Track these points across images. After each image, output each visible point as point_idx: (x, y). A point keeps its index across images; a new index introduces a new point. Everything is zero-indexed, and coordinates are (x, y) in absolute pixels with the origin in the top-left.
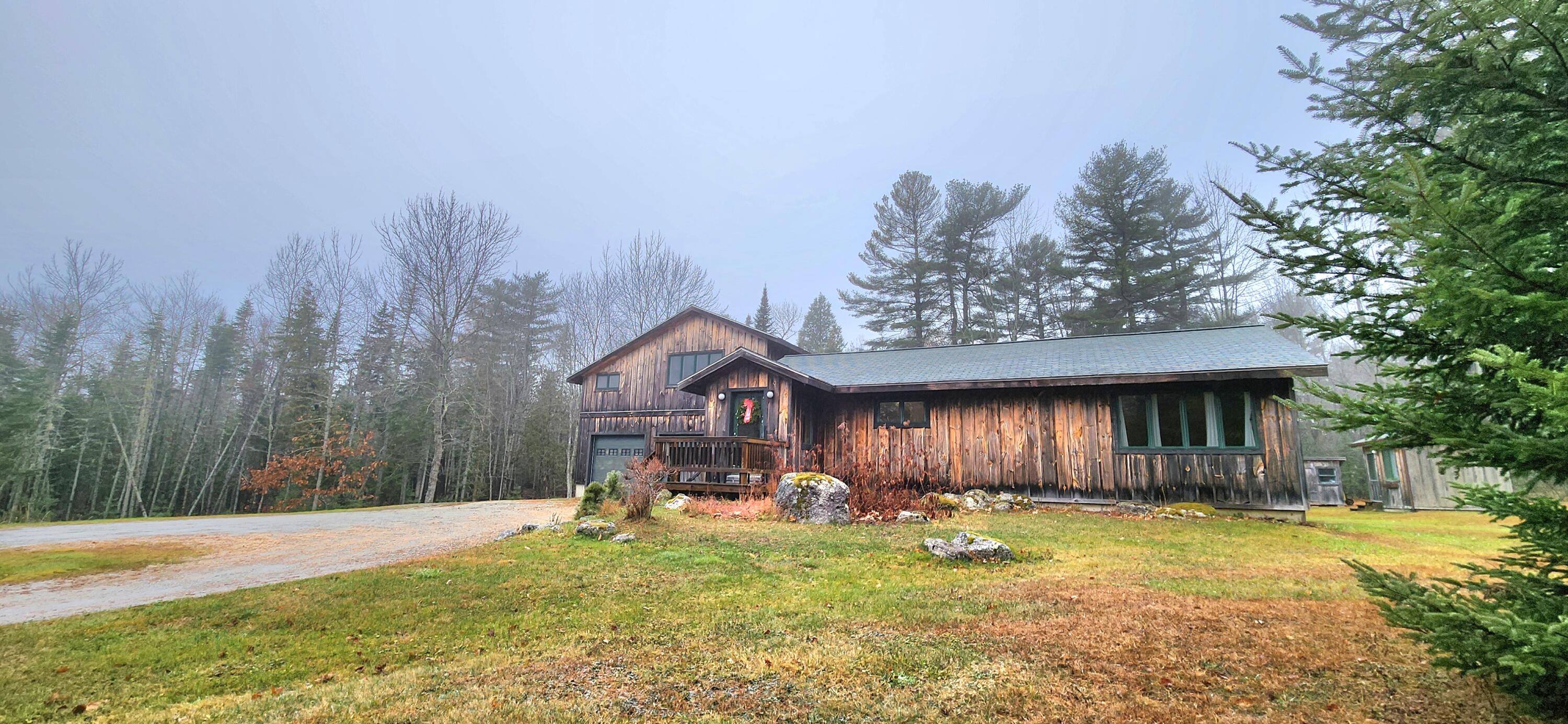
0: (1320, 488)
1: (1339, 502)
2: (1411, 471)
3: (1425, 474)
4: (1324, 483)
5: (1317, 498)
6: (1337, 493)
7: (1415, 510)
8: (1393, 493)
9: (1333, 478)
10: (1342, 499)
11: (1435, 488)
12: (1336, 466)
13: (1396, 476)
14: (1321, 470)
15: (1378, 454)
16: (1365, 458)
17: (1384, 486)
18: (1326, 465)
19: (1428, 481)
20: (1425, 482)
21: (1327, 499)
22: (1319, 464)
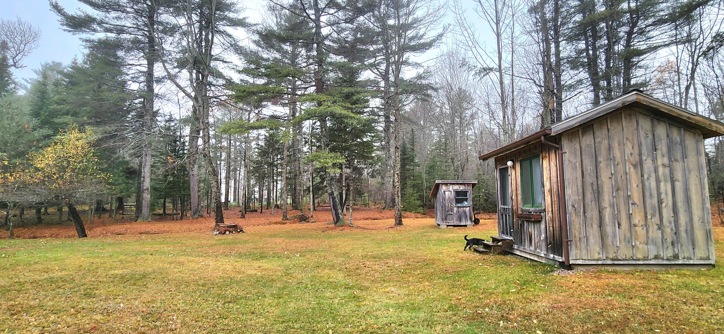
0: (455, 209)
1: (469, 223)
2: (568, 192)
3: (589, 196)
4: (459, 205)
5: (453, 219)
6: (468, 214)
7: (570, 267)
8: (532, 229)
9: (466, 200)
10: (471, 219)
11: (601, 225)
12: (469, 189)
13: (539, 200)
14: (458, 193)
15: (514, 167)
16: (497, 175)
17: (520, 217)
18: (462, 188)
19: (593, 213)
20: (588, 215)
21: (460, 220)
22: (456, 187)
